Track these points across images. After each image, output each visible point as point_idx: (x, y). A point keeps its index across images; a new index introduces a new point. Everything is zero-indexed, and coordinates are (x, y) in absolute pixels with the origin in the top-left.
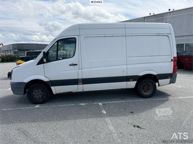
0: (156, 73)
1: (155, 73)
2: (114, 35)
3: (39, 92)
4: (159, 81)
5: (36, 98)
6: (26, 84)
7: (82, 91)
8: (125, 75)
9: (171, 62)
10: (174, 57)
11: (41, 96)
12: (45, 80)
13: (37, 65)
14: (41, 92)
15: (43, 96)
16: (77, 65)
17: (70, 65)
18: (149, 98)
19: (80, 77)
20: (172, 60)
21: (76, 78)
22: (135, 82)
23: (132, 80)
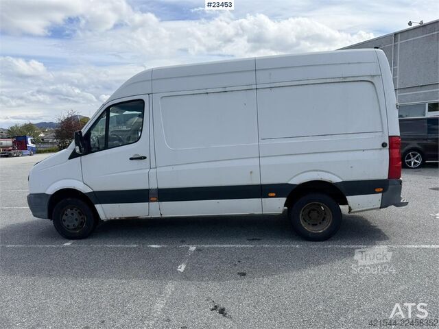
0: (340, 178)
1: (335, 179)
2: (227, 89)
3: (72, 214)
4: (349, 198)
5: (68, 226)
6: (49, 197)
7: (160, 216)
8: (255, 181)
9: (381, 149)
10: (389, 137)
11: (76, 223)
12: (85, 189)
13: (70, 158)
14: (76, 216)
15: (82, 223)
16: (145, 158)
17: (131, 159)
18: (323, 241)
19: (153, 186)
20: (384, 145)
21: (145, 187)
22: (284, 200)
23: (274, 195)
